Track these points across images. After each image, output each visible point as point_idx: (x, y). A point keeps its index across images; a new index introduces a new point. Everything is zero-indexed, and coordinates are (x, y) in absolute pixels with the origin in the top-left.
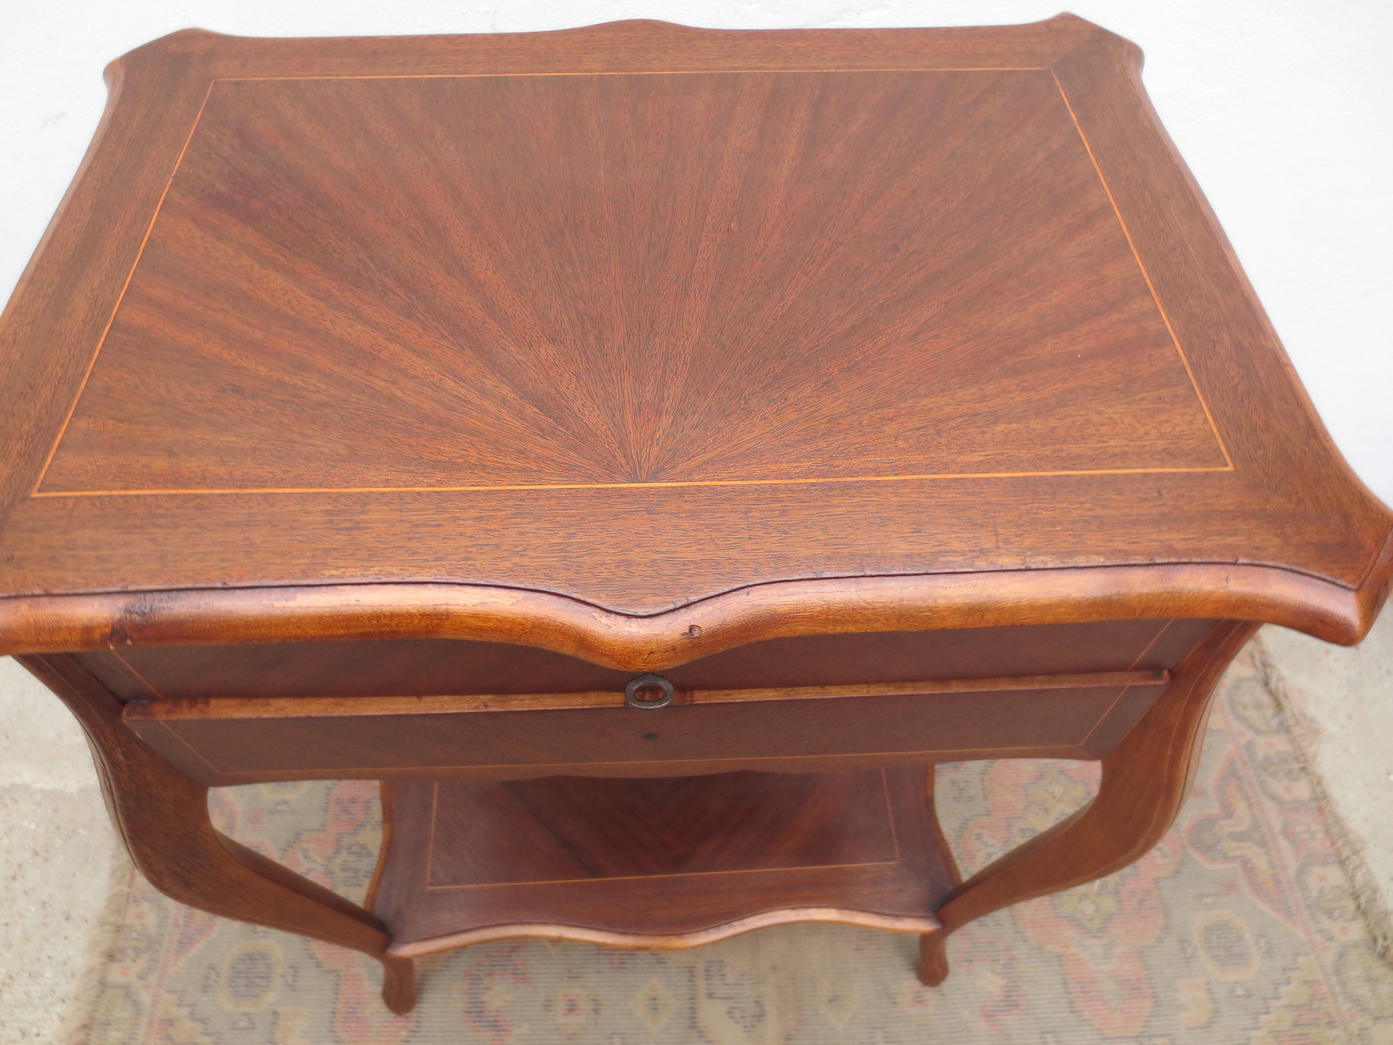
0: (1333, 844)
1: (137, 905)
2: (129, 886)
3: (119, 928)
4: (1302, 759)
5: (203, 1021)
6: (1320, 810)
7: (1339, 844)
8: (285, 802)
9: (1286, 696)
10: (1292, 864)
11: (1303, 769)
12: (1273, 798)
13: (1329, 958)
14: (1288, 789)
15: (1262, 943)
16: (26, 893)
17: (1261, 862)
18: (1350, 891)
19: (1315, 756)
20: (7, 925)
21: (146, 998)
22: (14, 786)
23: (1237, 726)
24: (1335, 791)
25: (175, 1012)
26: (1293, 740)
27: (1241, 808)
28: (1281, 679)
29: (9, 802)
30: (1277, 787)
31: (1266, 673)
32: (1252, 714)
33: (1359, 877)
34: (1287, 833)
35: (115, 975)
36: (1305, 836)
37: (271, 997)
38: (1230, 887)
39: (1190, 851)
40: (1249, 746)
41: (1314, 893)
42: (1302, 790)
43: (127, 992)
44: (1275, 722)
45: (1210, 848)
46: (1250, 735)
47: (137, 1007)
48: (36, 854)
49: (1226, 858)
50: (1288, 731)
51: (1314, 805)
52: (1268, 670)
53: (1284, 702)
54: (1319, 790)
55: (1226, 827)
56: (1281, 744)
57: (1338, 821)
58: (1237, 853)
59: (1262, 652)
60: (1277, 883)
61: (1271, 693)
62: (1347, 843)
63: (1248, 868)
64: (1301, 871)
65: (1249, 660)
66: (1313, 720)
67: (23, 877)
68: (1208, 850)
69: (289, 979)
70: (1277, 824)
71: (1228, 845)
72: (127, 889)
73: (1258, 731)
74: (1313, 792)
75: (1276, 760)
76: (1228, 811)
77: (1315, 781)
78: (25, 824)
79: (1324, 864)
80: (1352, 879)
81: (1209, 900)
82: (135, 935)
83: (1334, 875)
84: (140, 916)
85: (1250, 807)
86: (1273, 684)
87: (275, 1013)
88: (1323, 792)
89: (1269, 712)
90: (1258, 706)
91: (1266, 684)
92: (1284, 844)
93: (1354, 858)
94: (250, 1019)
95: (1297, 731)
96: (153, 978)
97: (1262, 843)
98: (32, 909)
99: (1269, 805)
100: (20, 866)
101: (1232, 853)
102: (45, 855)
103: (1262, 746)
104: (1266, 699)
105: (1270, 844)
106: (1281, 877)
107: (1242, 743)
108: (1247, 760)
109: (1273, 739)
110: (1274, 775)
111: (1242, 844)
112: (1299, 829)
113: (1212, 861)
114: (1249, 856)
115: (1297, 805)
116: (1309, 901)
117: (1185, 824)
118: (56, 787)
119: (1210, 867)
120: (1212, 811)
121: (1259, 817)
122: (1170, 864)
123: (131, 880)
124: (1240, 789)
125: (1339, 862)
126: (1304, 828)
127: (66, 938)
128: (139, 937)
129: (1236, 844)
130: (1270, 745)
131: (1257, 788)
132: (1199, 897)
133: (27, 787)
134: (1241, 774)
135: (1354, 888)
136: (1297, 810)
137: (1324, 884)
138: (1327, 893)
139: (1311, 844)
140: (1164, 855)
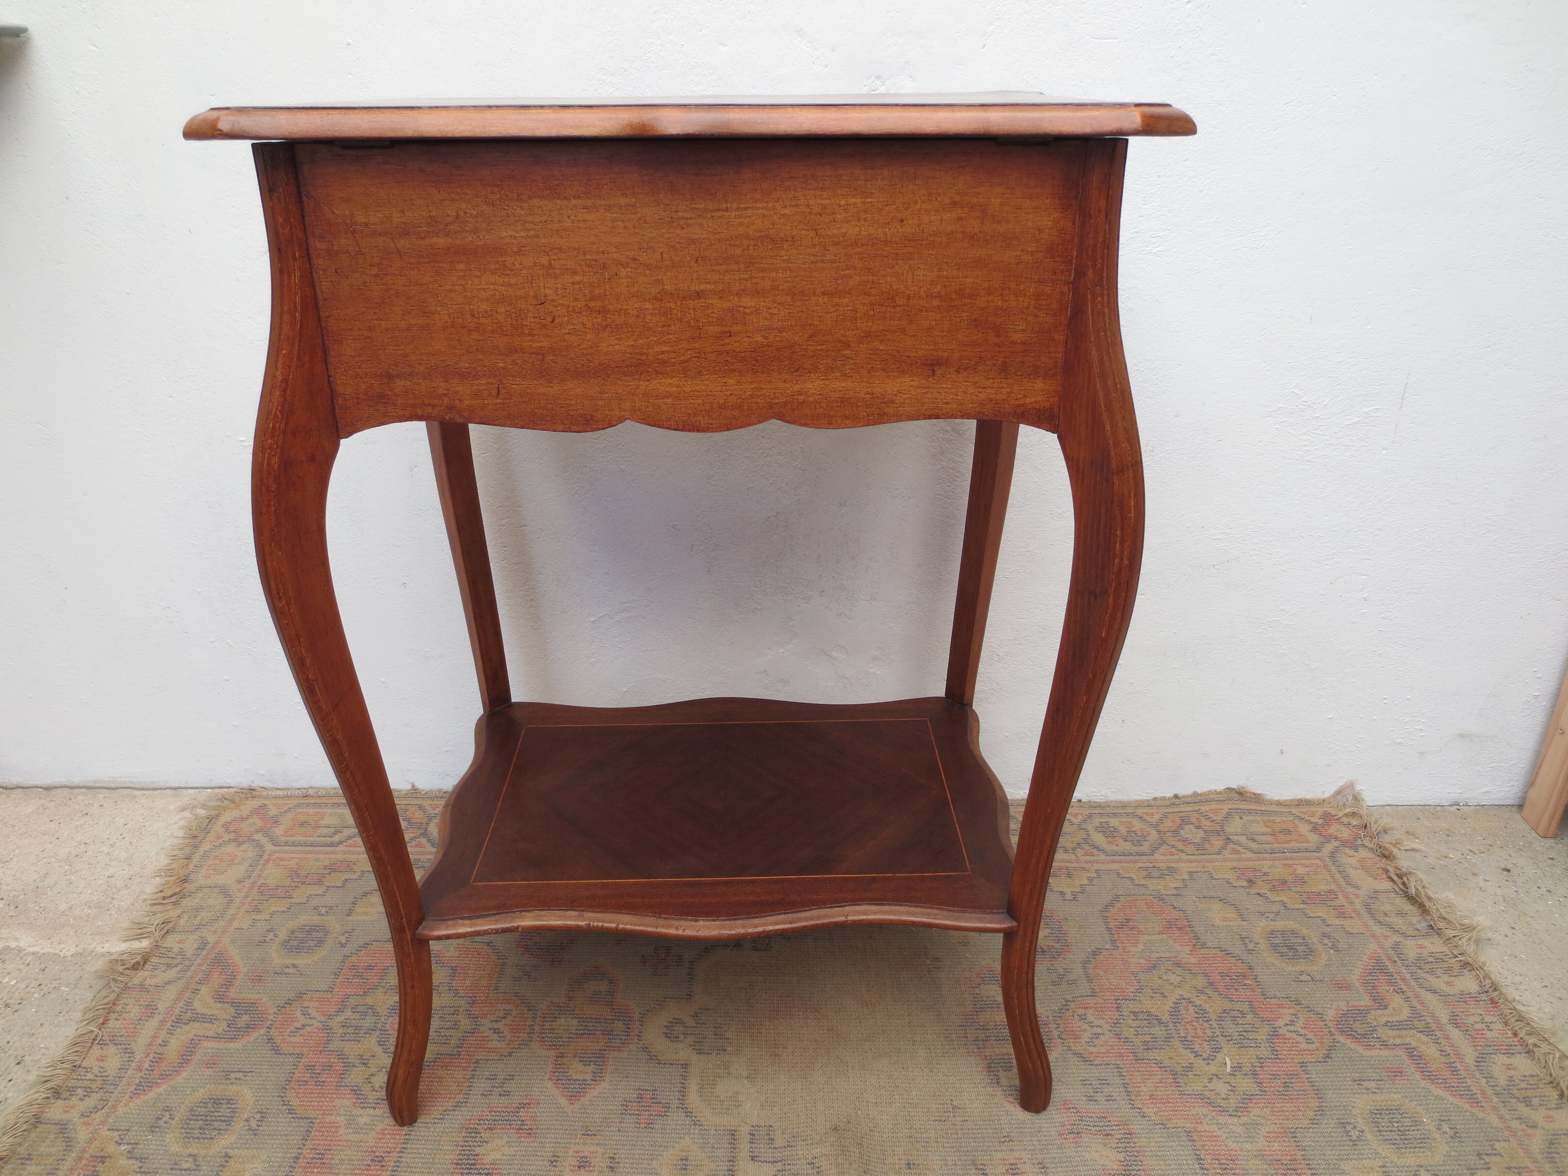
0: (1515, 1034)
1: (102, 1049)
2: (99, 1029)
3: (75, 1067)
5: (140, 1159)
6: (1493, 1002)
7: (1523, 1033)
8: (294, 966)
9: (1428, 898)
10: (1469, 1053)
11: (1466, 966)
12: (1434, 992)
13: (1537, 1144)
14: (1450, 984)
15: (1445, 1127)
17: (1430, 1051)
18: (1548, 1079)
19: (1476, 954)
21: (82, 1135)
23: (1377, 929)
25: (111, 1148)
26: (1447, 941)
27: (1396, 1000)
28: (1420, 883)
30: (1437, 982)
31: (1404, 884)
32: (1397, 921)
33: (1554, 1062)
34: (1455, 1021)
35: (56, 1111)
36: (1479, 1026)
37: (226, 1141)
38: (1397, 1073)
39: (1341, 1038)
40: (1396, 947)
41: (1503, 1082)
42: (1468, 983)
43: (63, 1128)
44: (1423, 926)
45: (1364, 1036)
46: (1396, 938)
47: (69, 1143)
49: (1386, 1045)
50: (1439, 932)
51: (1484, 997)
52: (1406, 881)
53: (1428, 904)
54: (1488, 983)
55: (1381, 1016)
56: (1434, 945)
58: (1398, 1041)
59: (1398, 867)
60: (1454, 1071)
61: (1411, 899)
62: (1532, 1031)
63: (1415, 1055)
64: (1480, 1061)
65: (1384, 876)
68: (1362, 1037)
69: (254, 1124)
70: (1443, 1015)
71: (1384, 1033)
72: (95, 1032)
73: (1405, 935)
74: (1481, 985)
75: (1431, 959)
76: (1381, 1003)
77: (1482, 976)
79: (1509, 1054)
80: (1546, 1067)
81: (1372, 1085)
82: (90, 1076)
83: (1523, 1065)
84: (102, 1059)
85: (1407, 999)
86: (1413, 891)
87: (227, 1156)
88: (1493, 983)
89: (1415, 917)
90: (1401, 914)
91: (1406, 893)
92: (1455, 1033)
93: (1543, 1045)
94: (195, 1160)
95: (1450, 932)
96: (98, 1117)
97: (1427, 1031)
99: (1429, 997)
101: (1391, 1042)
102: (16, 1007)
103: (1411, 949)
104: (1408, 908)
105: (1437, 1033)
106: (1458, 1065)
107: (1388, 944)
108: (1396, 959)
109: (1425, 942)
110: (1431, 972)
111: (1403, 1032)
112: (1471, 1020)
113: (1370, 1047)
114: (1414, 1044)
115: (1464, 998)
116: (1498, 1088)
117: (1331, 1014)
118: (51, 950)
119: (1367, 1053)
120: (1362, 1003)
121: (1419, 1008)
122: (1317, 1049)
123: (103, 1024)
124: (1391, 983)
125: (1527, 1052)
126: (1477, 1019)
127: (10, 1081)
128: (94, 1078)
129: (1395, 1033)
130: (1421, 947)
131: (1413, 983)
132: (1359, 1081)
133: (20, 950)
134: (1391, 971)
135: (1551, 1075)
136: (1465, 1002)
137: (1512, 1073)
138: (1517, 1081)
139: (1489, 1034)
140: (1309, 1041)
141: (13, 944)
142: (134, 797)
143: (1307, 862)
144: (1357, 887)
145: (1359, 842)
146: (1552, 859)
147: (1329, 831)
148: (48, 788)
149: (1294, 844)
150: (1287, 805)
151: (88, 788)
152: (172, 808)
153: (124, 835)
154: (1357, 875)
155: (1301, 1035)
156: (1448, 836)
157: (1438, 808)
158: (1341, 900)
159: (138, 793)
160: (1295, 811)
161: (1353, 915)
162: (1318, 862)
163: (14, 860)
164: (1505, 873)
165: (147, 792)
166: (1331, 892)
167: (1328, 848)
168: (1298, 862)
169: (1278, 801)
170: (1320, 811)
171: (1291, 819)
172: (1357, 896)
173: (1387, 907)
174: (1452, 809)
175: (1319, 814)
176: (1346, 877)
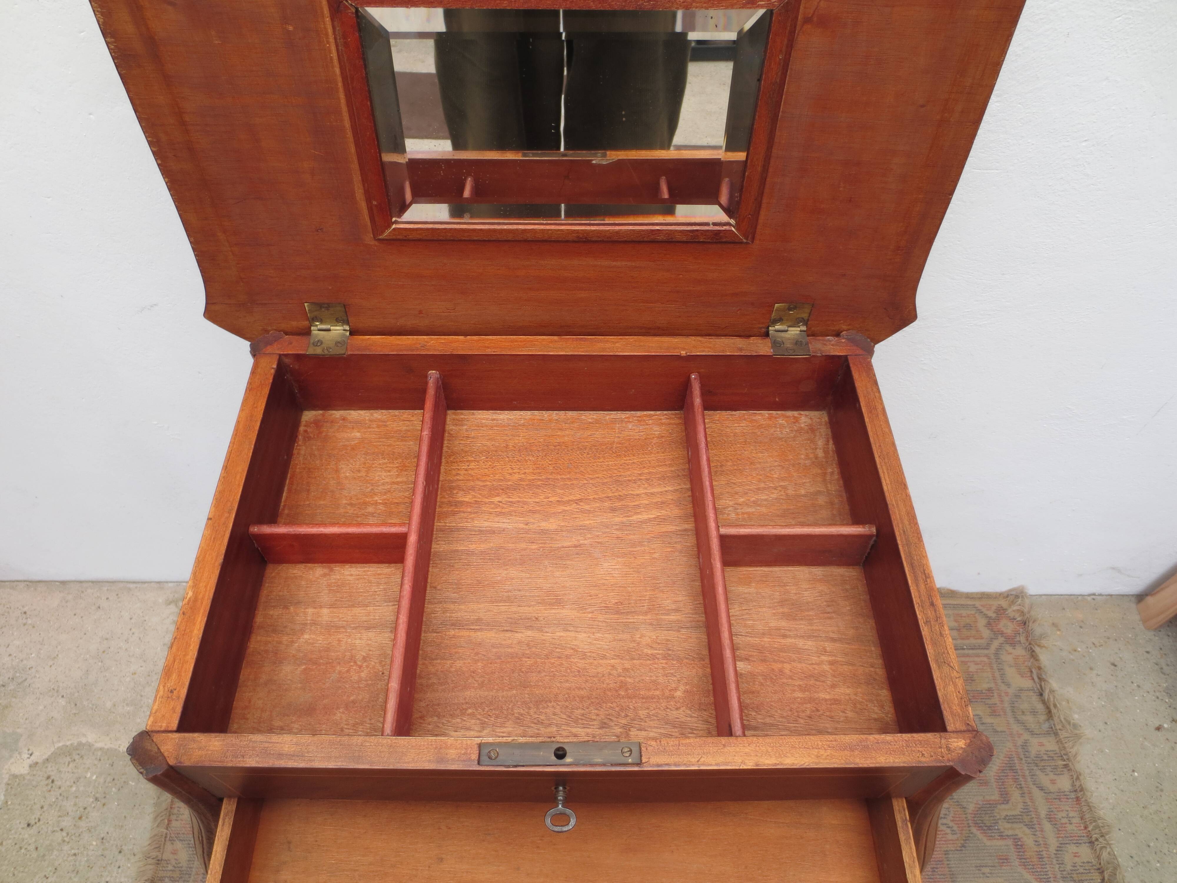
0: (1086, 828)
1: (172, 844)
2: (167, 829)
3: (159, 862)
4: (1065, 757)
6: (1078, 799)
7: (1090, 828)
9: (1055, 706)
10: (1053, 843)
11: (1066, 766)
12: (1041, 789)
14: (1053, 782)
16: (89, 830)
17: (1029, 841)
18: (1098, 866)
19: (1076, 755)
20: (75, 855)
22: (80, 744)
23: (1016, 728)
24: (1090, 784)
26: (1059, 742)
27: (1015, 795)
28: (1052, 691)
29: (76, 757)
30: (1044, 780)
31: (1041, 686)
32: (1029, 719)
33: (1105, 855)
34: (1050, 818)
36: (1064, 821)
38: (1004, 860)
39: (974, 830)
40: (1025, 745)
41: (1069, 868)
42: (1064, 783)
44: (1046, 726)
45: (989, 828)
46: (1026, 736)
48: (97, 799)
49: (1002, 837)
50: (1056, 734)
51: (1073, 795)
52: (1043, 684)
53: (1054, 711)
54: (1077, 784)
55: (1003, 810)
56: (1050, 744)
57: (1090, 808)
58: (1010, 833)
59: (1040, 668)
60: (1041, 858)
61: (1044, 702)
62: (1097, 827)
63: (1019, 845)
64: (1059, 849)
65: (1029, 674)
66: (1075, 726)
67: (87, 818)
68: (987, 829)
70: (1043, 810)
71: (1003, 826)
72: (165, 831)
73: (1032, 733)
74: (1073, 785)
75: (1045, 757)
76: (1005, 798)
77: (1075, 777)
78: (89, 775)
79: (1078, 844)
80: (1099, 857)
81: (986, 870)
82: (170, 867)
83: (1085, 852)
84: (174, 853)
85: (1022, 795)
86: (1046, 695)
88: (1081, 785)
89: (1042, 718)
90: (1034, 712)
91: (1041, 695)
92: (1047, 826)
93: (1101, 840)
95: (1063, 734)
97: (1030, 826)
98: (94, 843)
99: (1037, 794)
100: (85, 809)
101: (1007, 833)
102: (103, 801)
103: (1035, 746)
104: (1040, 707)
105: (1037, 826)
106: (1044, 853)
107: (1020, 742)
108: (1022, 756)
109: (1044, 740)
110: (1043, 770)
111: (1015, 825)
112: (1060, 815)
113: (991, 838)
114: (1020, 835)
115: (1060, 796)
116: (1064, 873)
117: (971, 807)
118: (112, 746)
119: (988, 843)
120: (993, 798)
121: (1029, 803)
122: (957, 840)
123: (168, 824)
124: (1016, 780)
125: (1090, 842)
126: (1064, 814)
127: (119, 867)
128: (173, 868)
129: (1009, 825)
130: (1041, 745)
131: (1029, 779)
132: (979, 867)
133: (90, 745)
134: (1017, 767)
135: (1100, 864)
136: (1060, 799)
137: (1076, 860)
138: (1078, 867)
139: (1069, 827)
140: (954, 833)
141: (84, 740)
142: (130, 589)
143: (977, 659)
144: (1008, 685)
145: (1018, 639)
146: (1148, 652)
147: (998, 627)
148: (63, 583)
149: (972, 641)
150: (972, 598)
151: (93, 582)
152: (160, 601)
153: (133, 630)
154: (1011, 673)
155: (949, 827)
156: (1081, 627)
157: (1080, 598)
158: (996, 700)
159: (132, 586)
160: (978, 603)
161: (1002, 713)
162: (985, 659)
163: (60, 656)
164: (1113, 667)
165: (138, 585)
166: (990, 690)
167: (996, 644)
168: (971, 659)
169: (967, 594)
170: (995, 603)
171: (973, 612)
172: (1007, 694)
173: (1025, 706)
174: (1089, 598)
175: (994, 608)
176: (1002, 675)
